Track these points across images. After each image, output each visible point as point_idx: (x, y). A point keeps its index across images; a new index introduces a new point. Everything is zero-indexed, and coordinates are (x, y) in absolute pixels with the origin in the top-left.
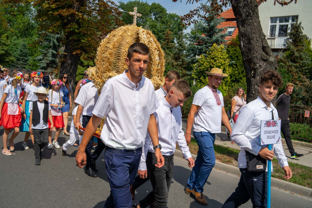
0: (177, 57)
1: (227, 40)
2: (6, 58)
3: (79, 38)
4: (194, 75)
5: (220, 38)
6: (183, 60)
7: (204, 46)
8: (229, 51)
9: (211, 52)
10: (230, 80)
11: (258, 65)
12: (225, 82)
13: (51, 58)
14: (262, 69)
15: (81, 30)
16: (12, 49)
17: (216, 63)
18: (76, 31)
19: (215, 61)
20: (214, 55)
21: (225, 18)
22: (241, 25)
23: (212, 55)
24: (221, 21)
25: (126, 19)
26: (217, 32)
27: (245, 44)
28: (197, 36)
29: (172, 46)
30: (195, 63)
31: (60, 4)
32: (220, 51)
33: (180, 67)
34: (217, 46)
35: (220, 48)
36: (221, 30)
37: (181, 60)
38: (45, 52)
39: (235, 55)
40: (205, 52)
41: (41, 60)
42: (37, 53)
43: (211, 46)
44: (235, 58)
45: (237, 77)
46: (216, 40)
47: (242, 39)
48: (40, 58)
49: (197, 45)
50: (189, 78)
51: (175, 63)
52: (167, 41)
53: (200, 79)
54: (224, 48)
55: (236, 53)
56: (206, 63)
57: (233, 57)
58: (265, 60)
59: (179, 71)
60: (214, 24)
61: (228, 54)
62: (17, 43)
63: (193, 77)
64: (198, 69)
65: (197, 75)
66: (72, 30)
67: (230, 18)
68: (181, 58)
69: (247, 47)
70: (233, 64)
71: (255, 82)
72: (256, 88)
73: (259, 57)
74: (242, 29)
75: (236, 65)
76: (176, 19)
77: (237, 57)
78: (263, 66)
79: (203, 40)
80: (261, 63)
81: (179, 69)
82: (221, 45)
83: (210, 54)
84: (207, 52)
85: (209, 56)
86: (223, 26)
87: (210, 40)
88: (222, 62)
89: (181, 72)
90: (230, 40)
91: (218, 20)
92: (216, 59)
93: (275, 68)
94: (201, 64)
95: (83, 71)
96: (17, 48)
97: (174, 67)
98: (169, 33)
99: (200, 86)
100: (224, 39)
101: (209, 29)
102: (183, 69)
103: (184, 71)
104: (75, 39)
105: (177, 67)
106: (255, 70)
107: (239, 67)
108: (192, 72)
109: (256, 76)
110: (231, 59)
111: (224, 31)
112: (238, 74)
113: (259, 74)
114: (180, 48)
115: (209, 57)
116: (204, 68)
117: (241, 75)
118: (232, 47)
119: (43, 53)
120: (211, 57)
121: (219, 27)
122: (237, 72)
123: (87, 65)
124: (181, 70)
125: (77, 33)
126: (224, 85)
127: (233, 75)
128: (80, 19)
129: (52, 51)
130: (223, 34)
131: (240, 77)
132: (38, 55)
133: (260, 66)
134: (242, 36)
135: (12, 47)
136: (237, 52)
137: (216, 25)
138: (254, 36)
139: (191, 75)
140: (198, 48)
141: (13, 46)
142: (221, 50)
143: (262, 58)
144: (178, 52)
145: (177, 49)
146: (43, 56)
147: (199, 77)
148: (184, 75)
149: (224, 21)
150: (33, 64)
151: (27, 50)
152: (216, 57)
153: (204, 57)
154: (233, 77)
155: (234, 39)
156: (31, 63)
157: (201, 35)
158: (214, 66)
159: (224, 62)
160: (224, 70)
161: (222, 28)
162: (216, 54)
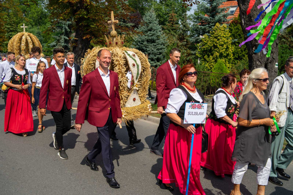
0: (181, 37)
1: (229, 19)
3: (88, 23)
4: (198, 54)
5: (222, 18)
6: (187, 40)
7: (208, 25)
8: (232, 30)
9: (214, 32)
10: (233, 58)
12: (228, 60)
13: (63, 44)
15: (89, 16)
17: (219, 42)
18: (85, 17)
19: (218, 40)
20: (217, 34)
22: (241, 3)
23: (215, 34)
24: (223, 1)
25: (132, 4)
26: (220, 12)
27: (246, 21)
28: (200, 17)
29: (177, 27)
30: (199, 43)
32: (222, 31)
33: (185, 47)
34: (219, 25)
35: (223, 27)
36: (223, 10)
37: (185, 40)
38: (58, 38)
39: (238, 33)
40: (209, 32)
41: (55, 47)
42: (51, 40)
43: (214, 26)
44: (238, 36)
45: (240, 55)
46: (218, 19)
47: (243, 17)
48: (53, 44)
49: (200, 25)
50: (194, 57)
51: (180, 44)
52: (171, 22)
53: (204, 58)
54: (227, 27)
55: (238, 31)
56: (209, 42)
57: (236, 35)
59: (184, 51)
60: (217, 4)
61: (231, 33)
62: (32, 31)
63: (198, 56)
64: (202, 48)
65: (201, 54)
66: (82, 16)
68: (186, 38)
69: (248, 24)
70: (235, 42)
71: (256, 58)
72: (258, 64)
74: (243, 7)
75: (238, 43)
76: (180, 1)
79: (206, 20)
81: (183, 49)
82: (223, 25)
83: (214, 33)
84: (210, 32)
85: (212, 35)
86: (225, 5)
87: (213, 20)
88: (225, 41)
89: (186, 52)
90: (232, 19)
92: (219, 38)
94: (204, 44)
97: (179, 47)
98: (173, 15)
99: (204, 64)
100: (226, 19)
101: (212, 9)
102: (187, 49)
103: (189, 51)
104: (85, 25)
105: (182, 47)
106: (256, 46)
108: (196, 51)
110: (234, 37)
111: (226, 10)
112: (241, 52)
114: (184, 29)
115: (212, 37)
116: (208, 47)
117: (244, 53)
118: (234, 26)
119: (56, 40)
120: (214, 36)
121: (221, 7)
122: (239, 49)
124: (186, 50)
125: (86, 18)
126: (227, 62)
127: (236, 52)
128: (88, 5)
129: (65, 37)
130: (225, 14)
131: (243, 54)
132: (52, 41)
134: (243, 14)
136: (240, 30)
137: (219, 5)
138: (255, 13)
139: (195, 54)
140: (201, 28)
142: (224, 29)
144: (182, 33)
145: (181, 30)
146: (57, 42)
147: (203, 56)
148: (189, 55)
150: (48, 50)
151: (42, 37)
152: (219, 36)
153: (207, 37)
154: (235, 55)
155: (236, 18)
156: (46, 49)
157: (204, 16)
158: (218, 45)
159: (227, 41)
160: (227, 48)
161: (224, 8)
162: (219, 33)
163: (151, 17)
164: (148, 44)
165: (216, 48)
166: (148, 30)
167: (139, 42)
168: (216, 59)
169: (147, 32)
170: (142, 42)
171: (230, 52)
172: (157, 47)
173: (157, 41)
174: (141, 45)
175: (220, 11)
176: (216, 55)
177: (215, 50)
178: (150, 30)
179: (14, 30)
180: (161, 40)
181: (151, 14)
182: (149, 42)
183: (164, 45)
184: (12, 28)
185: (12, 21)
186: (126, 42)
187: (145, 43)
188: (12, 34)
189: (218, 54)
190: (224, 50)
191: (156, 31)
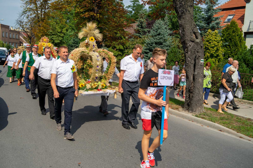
1: (223, 26)
2: (61, 45)
5: (215, 25)
7: (203, 31)
8: (224, 35)
10: (223, 58)
11: (188, 44)
12: (218, 60)
14: (191, 47)
16: (68, 39)
17: (211, 45)
19: (210, 43)
20: (209, 39)
21: (222, 8)
23: (207, 39)
24: (218, 11)
27: (181, 31)
31: (86, 9)
32: (214, 35)
34: (211, 31)
35: (215, 33)
36: (217, 19)
44: (229, 40)
46: (212, 26)
47: (180, 28)
54: (218, 33)
55: (229, 36)
57: (227, 39)
58: (193, 42)
60: (211, 14)
62: (71, 34)
67: (230, 8)
69: (183, 33)
70: (227, 45)
71: (188, 56)
72: (189, 60)
73: (189, 39)
75: (229, 46)
77: (230, 39)
78: (192, 45)
80: (190, 43)
82: (215, 31)
85: (205, 39)
86: (220, 15)
87: (208, 27)
88: (215, 44)
90: (225, 26)
91: (214, 11)
92: (210, 41)
93: (200, 47)
95: (115, 54)
96: (71, 38)
97: (180, 48)
100: (219, 26)
101: (208, 18)
105: (182, 49)
106: (187, 48)
107: (231, 47)
109: (188, 52)
110: (226, 41)
111: (220, 18)
113: (190, 51)
118: (226, 32)
121: (215, 16)
122: (229, 51)
123: (119, 49)
126: (217, 61)
127: (226, 54)
130: (218, 22)
131: (232, 55)
133: (190, 45)
134: (180, 26)
135: (68, 38)
137: (213, 15)
141: (69, 36)
142: (215, 34)
143: (190, 40)
149: (220, 11)
152: (210, 40)
154: (226, 56)
157: (200, 24)
158: (209, 47)
159: (218, 44)
160: (218, 50)
161: (218, 17)
162: (210, 38)
163: (160, 24)
164: (156, 46)
165: (208, 50)
166: (157, 34)
167: (149, 44)
168: (207, 58)
169: (155, 36)
170: (151, 44)
171: (219, 53)
172: (163, 48)
173: (164, 43)
174: (151, 46)
175: (214, 19)
176: (207, 56)
177: (207, 51)
178: (159, 34)
179: (55, 34)
180: (168, 43)
181: (160, 22)
182: (157, 44)
183: (170, 47)
184: (53, 32)
185: (54, 27)
186: (141, 44)
187: (154, 45)
188: (54, 37)
189: (209, 54)
190: (214, 51)
191: (163, 35)
